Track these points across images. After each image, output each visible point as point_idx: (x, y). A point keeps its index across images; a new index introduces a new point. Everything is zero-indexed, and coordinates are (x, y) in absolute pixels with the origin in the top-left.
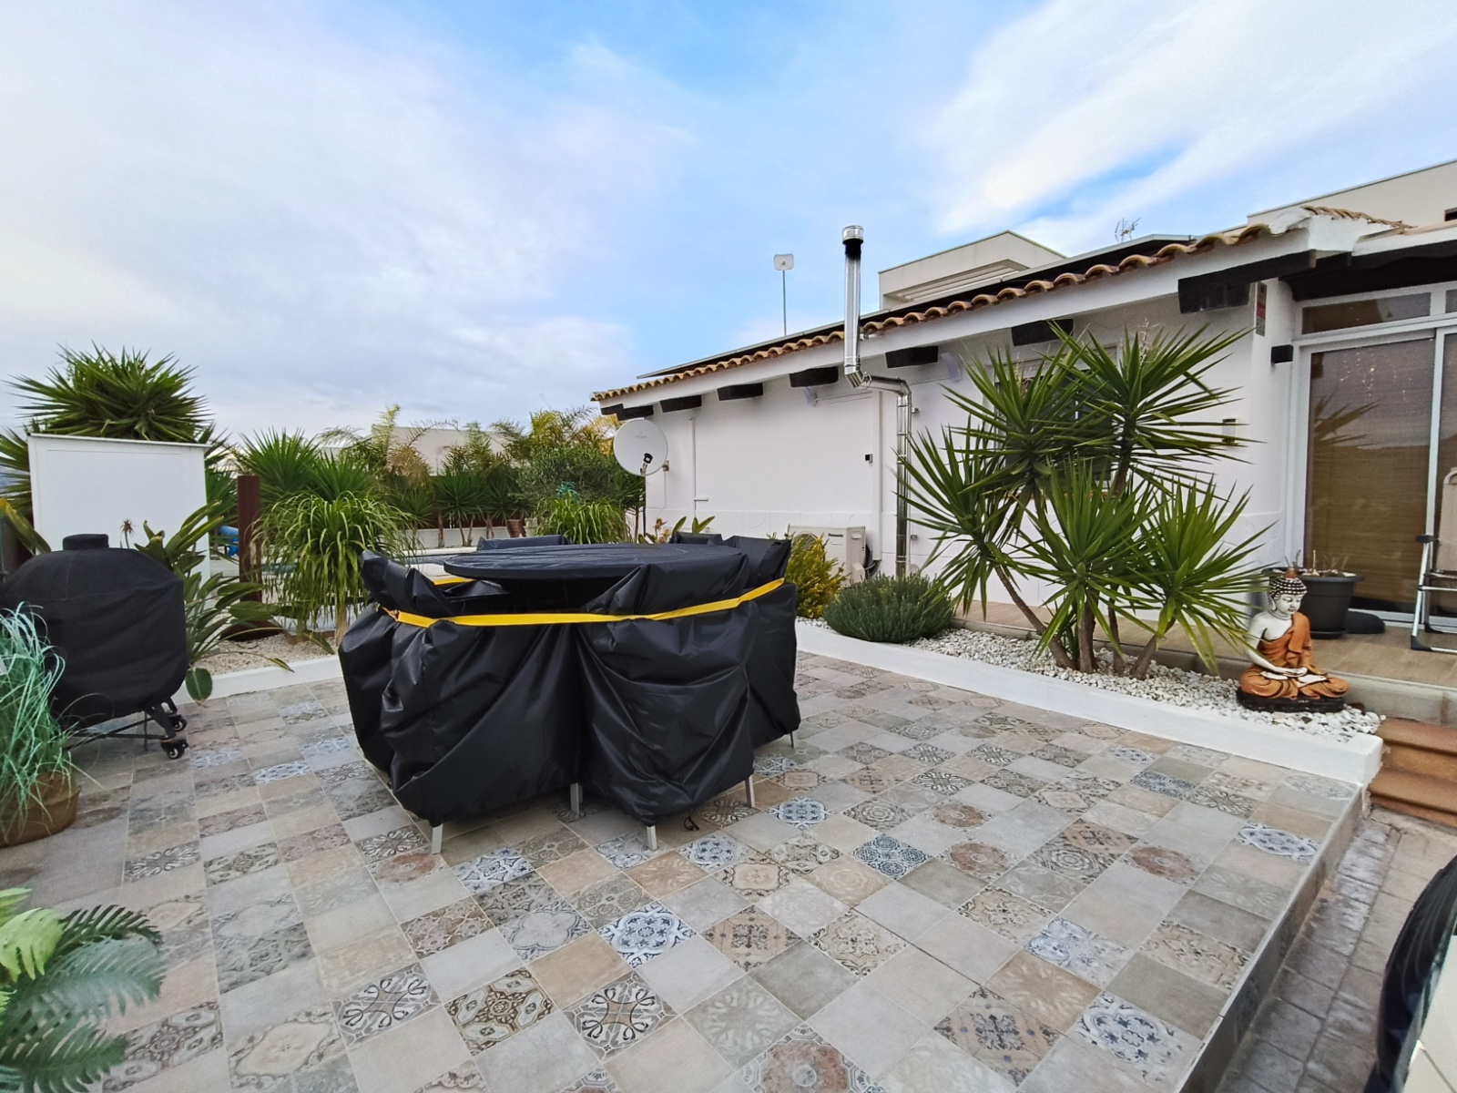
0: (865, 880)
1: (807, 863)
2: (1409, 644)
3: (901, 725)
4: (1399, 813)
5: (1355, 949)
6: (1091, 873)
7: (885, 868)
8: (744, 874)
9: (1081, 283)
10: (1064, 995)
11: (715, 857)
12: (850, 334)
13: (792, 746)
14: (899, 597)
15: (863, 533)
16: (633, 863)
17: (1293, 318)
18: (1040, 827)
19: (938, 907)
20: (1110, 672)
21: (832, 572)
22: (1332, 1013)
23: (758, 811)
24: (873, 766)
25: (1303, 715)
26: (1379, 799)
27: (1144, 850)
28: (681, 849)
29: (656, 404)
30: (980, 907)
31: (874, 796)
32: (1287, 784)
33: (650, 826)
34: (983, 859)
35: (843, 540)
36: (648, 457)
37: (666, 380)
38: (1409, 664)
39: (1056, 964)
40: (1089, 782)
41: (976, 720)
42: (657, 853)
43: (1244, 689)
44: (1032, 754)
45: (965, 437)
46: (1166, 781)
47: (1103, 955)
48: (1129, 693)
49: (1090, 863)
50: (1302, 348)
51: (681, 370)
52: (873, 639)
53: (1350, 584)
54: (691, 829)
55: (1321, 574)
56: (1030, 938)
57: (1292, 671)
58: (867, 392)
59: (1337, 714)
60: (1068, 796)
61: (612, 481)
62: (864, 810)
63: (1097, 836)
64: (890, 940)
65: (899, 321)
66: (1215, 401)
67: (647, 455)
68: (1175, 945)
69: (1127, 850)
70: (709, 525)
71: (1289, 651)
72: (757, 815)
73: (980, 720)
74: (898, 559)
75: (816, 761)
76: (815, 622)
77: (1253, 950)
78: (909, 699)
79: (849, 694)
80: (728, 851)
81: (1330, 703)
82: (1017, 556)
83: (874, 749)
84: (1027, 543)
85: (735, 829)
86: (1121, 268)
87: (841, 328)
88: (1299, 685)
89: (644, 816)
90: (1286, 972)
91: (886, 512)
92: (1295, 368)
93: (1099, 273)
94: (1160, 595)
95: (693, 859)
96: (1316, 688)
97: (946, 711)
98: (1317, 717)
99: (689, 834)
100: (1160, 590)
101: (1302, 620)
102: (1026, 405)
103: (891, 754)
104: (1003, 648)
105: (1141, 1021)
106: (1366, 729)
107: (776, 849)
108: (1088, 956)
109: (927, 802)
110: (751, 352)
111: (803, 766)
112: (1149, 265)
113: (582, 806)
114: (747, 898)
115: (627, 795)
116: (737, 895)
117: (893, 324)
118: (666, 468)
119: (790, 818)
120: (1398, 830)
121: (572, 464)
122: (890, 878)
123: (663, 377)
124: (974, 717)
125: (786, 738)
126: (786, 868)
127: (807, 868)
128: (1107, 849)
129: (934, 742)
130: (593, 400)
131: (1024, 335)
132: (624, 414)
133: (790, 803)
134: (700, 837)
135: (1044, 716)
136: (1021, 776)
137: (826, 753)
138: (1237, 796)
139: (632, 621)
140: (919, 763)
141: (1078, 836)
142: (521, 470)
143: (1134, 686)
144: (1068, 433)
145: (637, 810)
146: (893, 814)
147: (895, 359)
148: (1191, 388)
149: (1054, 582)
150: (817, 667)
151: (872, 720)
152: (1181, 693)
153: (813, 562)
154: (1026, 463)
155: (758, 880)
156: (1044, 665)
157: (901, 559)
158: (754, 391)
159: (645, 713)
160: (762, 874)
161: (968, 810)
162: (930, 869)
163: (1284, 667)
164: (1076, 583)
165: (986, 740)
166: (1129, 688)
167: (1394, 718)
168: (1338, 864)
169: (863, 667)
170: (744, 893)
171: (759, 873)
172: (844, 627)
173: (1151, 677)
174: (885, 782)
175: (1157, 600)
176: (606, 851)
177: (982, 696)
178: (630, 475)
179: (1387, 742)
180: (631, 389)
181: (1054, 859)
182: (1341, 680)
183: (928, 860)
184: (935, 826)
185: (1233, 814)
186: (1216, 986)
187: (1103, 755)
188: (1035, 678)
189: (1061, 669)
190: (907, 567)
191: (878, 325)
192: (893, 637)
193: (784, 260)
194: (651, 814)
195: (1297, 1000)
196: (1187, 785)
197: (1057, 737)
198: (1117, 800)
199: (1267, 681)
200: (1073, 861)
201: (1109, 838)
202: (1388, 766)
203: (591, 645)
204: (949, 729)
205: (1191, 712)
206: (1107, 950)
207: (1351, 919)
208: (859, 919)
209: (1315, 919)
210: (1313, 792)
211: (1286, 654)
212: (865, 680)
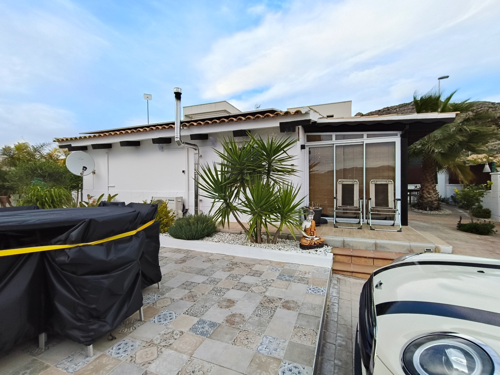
0: (195, 341)
1: (170, 341)
2: (334, 226)
3: (201, 271)
4: (338, 274)
5: (338, 318)
6: (271, 315)
7: (202, 334)
8: (140, 355)
9: (254, 119)
10: (271, 366)
11: (125, 351)
12: (177, 126)
13: (159, 288)
14: (197, 223)
15: (182, 199)
16: (79, 368)
17: (305, 137)
18: (253, 302)
19: (224, 344)
20: (266, 242)
21: (170, 215)
22: (337, 342)
23: (145, 322)
24: (193, 290)
25: (315, 249)
26: (334, 271)
27: (284, 302)
28: (106, 352)
29: (89, 146)
30: (239, 340)
31: (194, 303)
32: (315, 271)
33: (89, 345)
34: (237, 319)
35: (174, 202)
36: (85, 168)
37: (95, 136)
38: (335, 232)
39: (267, 354)
40: (265, 281)
41: (227, 265)
42: (93, 358)
43: (302, 244)
44: (247, 275)
45: (221, 166)
46: (286, 276)
47: (280, 345)
48: (272, 249)
49: (270, 312)
50: (307, 146)
51: (102, 132)
52: (188, 239)
53: (321, 211)
54: (112, 340)
55: (315, 208)
56: (257, 347)
57: (312, 237)
58: (183, 148)
59: (322, 248)
60: (260, 287)
61: (65, 178)
62: (191, 310)
63: (271, 301)
64: (207, 366)
65: (195, 124)
66: (290, 159)
67: (84, 167)
68: (299, 334)
69: (279, 304)
70: (116, 197)
71: (311, 231)
72: (145, 324)
73: (228, 265)
74: (195, 208)
75: (169, 293)
76: (164, 234)
77: (318, 329)
78: (203, 260)
79: (179, 262)
80: (132, 346)
81: (321, 245)
82: (239, 207)
83: (192, 283)
84: (241, 202)
85: (135, 333)
86: (265, 116)
87: (174, 124)
88: (314, 241)
89: (86, 341)
90: (324, 332)
91: (190, 191)
92: (305, 151)
93: (258, 117)
94: (280, 217)
95: (114, 355)
96: (318, 241)
97: (217, 263)
98: (319, 249)
99: (110, 343)
100: (279, 215)
101: (314, 222)
102: (240, 156)
103: (199, 284)
104: (233, 238)
105: (295, 367)
106: (329, 251)
107: (155, 338)
108: (276, 348)
109: (214, 301)
110: (136, 128)
111: (164, 296)
112: (272, 117)
113: (47, 343)
114: (143, 367)
115: (76, 333)
116: (138, 367)
117: (193, 125)
118: (94, 173)
119: (160, 321)
120: (339, 279)
121: (41, 169)
122: (205, 337)
123: (93, 135)
124: (226, 264)
125: (156, 285)
126: (160, 346)
127: (170, 343)
128: (274, 305)
129: (214, 276)
130: (54, 141)
131: (237, 133)
132: (72, 149)
133: (159, 314)
134: (117, 343)
135: (248, 260)
136: (245, 284)
137: (173, 288)
138: (304, 278)
139: (80, 246)
140: (210, 285)
141: (265, 302)
142: (9, 171)
143: (273, 246)
144: (253, 166)
145: (82, 339)
146: (203, 309)
147: (193, 137)
148: (285, 155)
149: (249, 214)
150: (166, 252)
151: (190, 271)
152: (286, 247)
153: (163, 211)
154: (241, 175)
155: (148, 356)
156: (247, 243)
157: (196, 208)
158: (136, 144)
159: (86, 291)
160: (149, 352)
161: (229, 300)
162: (219, 329)
163: (310, 236)
164: (257, 215)
165: (232, 272)
166: (272, 247)
167: (334, 247)
168: (329, 293)
169: (184, 250)
170: (141, 365)
171: (148, 353)
172: (176, 235)
173: (277, 243)
174: (198, 296)
175: (279, 219)
176: (62, 366)
177: (228, 256)
178: (75, 175)
179: (334, 254)
180: (76, 138)
181: (260, 313)
182: (323, 238)
183: (218, 325)
184: (219, 310)
185: (304, 284)
186: (312, 345)
187: (267, 271)
188: (244, 247)
189: (252, 243)
190: (199, 211)
191: (187, 124)
192: (196, 238)
193: (148, 96)
194: (90, 339)
195: (328, 341)
196: (291, 277)
197: (253, 267)
198: (274, 286)
199: (307, 241)
200: (265, 312)
201: (274, 300)
202: (335, 261)
203: (54, 261)
204: (218, 270)
205: (289, 253)
206: (281, 343)
207: (335, 309)
208: (194, 361)
209: (327, 312)
210: (321, 272)
211: (310, 232)
212: (185, 255)
